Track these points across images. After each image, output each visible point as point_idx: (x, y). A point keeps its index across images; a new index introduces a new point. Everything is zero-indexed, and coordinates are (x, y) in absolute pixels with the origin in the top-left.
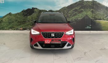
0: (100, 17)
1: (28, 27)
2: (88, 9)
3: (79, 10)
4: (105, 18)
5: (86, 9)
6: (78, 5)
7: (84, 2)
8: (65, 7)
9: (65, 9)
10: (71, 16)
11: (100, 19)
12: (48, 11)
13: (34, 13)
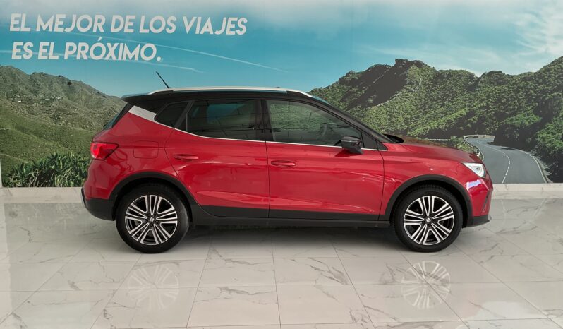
12: (479, 79)
13: (407, 89)
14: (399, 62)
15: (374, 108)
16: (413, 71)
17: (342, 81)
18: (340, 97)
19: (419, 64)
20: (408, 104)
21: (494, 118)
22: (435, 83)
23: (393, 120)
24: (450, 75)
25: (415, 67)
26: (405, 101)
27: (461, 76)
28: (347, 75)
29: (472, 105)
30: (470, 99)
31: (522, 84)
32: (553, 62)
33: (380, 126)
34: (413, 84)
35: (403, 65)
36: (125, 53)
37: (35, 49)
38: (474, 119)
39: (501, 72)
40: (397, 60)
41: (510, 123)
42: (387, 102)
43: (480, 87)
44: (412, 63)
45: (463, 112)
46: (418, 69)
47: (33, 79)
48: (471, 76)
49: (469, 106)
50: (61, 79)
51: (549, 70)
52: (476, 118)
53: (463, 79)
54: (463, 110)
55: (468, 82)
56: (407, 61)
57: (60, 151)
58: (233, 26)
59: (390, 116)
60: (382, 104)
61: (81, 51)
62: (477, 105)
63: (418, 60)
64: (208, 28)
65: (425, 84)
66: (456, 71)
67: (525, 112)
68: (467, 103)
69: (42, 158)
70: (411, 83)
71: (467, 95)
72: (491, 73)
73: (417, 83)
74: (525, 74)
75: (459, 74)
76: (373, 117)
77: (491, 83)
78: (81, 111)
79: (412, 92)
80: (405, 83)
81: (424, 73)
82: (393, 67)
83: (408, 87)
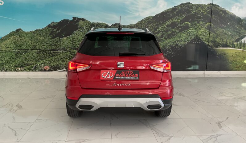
0: (225, 41)
1: (64, 63)
2: (201, 22)
3: (181, 23)
4: (235, 43)
5: (196, 22)
6: (178, 14)
7: (191, 8)
8: (148, 18)
9: (149, 22)
10: (163, 39)
11: (226, 46)
12: (110, 26)
13: (79, 30)
14: (74, 18)
15: (65, 38)
16: (81, 23)
17: (49, 26)
18: (49, 33)
19: (83, 20)
20: (80, 37)
23: (74, 43)
25: (81, 21)
26: (78, 35)
27: (102, 25)
28: (51, 24)
32: (142, 20)
33: (68, 46)
34: (81, 28)
35: (76, 20)
40: (73, 18)
42: (70, 36)
44: (80, 19)
46: (83, 22)
48: (107, 25)
51: (141, 23)
53: (103, 27)
56: (78, 18)
59: (72, 42)
60: (68, 37)
63: (83, 18)
65: (87, 28)
66: (100, 23)
70: (80, 28)
72: (115, 24)
73: (83, 28)
74: (130, 25)
76: (64, 42)
79: (81, 32)
81: (86, 24)
82: (72, 21)
83: (79, 29)
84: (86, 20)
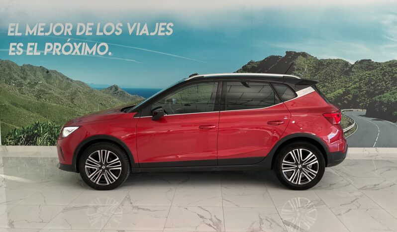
12: (353, 65)
14: (288, 53)
16: (300, 61)
17: (244, 68)
19: (304, 55)
21: (366, 96)
22: (318, 70)
24: (330, 62)
25: (301, 57)
27: (338, 63)
28: (249, 64)
29: (347, 86)
30: (346, 81)
31: (388, 69)
34: (300, 70)
35: (292, 56)
36: (86, 50)
37: (25, 48)
38: (349, 97)
39: (370, 60)
40: (287, 52)
41: (378, 100)
43: (353, 72)
44: (299, 54)
45: (341, 91)
46: (304, 59)
47: (22, 69)
48: (346, 64)
49: (345, 87)
50: (42, 69)
52: (351, 96)
53: (340, 66)
54: (340, 90)
55: (344, 68)
56: (295, 52)
57: (41, 120)
58: (163, 29)
61: (55, 49)
62: (351, 85)
64: (145, 31)
65: (310, 70)
66: (334, 59)
67: (391, 91)
68: (343, 84)
69: (28, 125)
70: (298, 69)
71: (343, 78)
72: (362, 61)
73: (303, 69)
74: (390, 61)
75: (336, 62)
77: (362, 68)
78: (55, 91)
80: (294, 70)
81: (309, 62)
82: (284, 57)
83: (296, 72)
84: (310, 55)
